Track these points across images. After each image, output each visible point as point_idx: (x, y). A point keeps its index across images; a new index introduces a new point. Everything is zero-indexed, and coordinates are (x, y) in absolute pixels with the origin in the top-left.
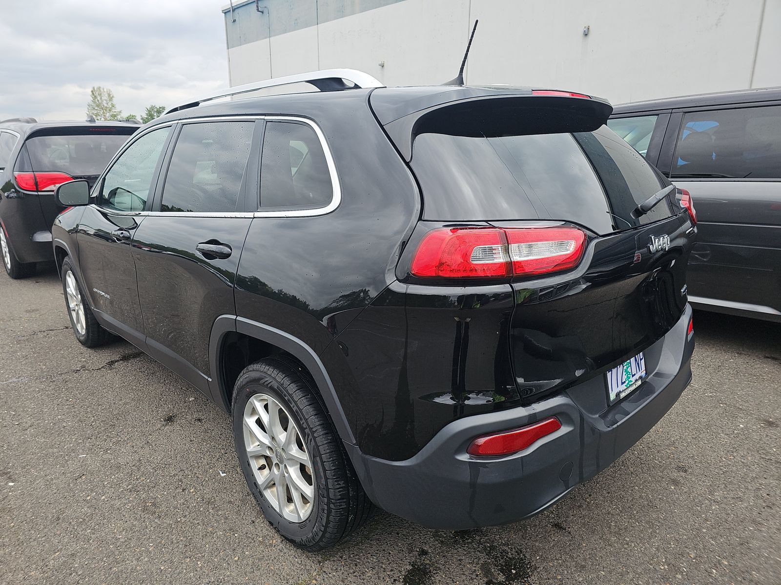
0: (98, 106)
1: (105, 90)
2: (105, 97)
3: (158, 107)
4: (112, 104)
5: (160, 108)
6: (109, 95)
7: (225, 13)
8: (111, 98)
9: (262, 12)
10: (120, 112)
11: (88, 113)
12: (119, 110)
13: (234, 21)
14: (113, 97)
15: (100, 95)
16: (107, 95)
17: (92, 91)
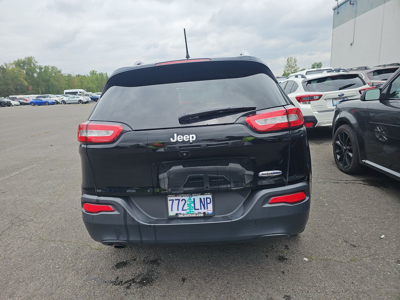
0: (289, 66)
1: (293, 58)
2: (293, 62)
3: (318, 63)
4: (296, 64)
5: (319, 63)
6: (295, 60)
7: (334, 10)
8: (295, 61)
9: (353, 4)
10: (299, 68)
11: (284, 70)
12: (298, 67)
13: (338, 13)
14: (296, 61)
15: (291, 61)
16: (294, 60)
17: (288, 60)
